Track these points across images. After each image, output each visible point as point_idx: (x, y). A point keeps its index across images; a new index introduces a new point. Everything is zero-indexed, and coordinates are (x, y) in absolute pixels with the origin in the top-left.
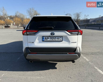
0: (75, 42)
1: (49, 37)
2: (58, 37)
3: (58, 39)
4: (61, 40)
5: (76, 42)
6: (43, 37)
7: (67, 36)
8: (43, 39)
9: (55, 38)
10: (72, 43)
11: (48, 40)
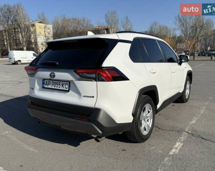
0: (91, 97)
1: (51, 81)
2: (63, 83)
3: (62, 86)
4: (67, 89)
5: (93, 97)
6: (44, 80)
7: (75, 81)
8: (43, 83)
9: (58, 84)
10: (84, 96)
11: (50, 86)
